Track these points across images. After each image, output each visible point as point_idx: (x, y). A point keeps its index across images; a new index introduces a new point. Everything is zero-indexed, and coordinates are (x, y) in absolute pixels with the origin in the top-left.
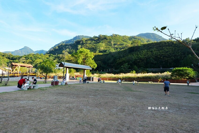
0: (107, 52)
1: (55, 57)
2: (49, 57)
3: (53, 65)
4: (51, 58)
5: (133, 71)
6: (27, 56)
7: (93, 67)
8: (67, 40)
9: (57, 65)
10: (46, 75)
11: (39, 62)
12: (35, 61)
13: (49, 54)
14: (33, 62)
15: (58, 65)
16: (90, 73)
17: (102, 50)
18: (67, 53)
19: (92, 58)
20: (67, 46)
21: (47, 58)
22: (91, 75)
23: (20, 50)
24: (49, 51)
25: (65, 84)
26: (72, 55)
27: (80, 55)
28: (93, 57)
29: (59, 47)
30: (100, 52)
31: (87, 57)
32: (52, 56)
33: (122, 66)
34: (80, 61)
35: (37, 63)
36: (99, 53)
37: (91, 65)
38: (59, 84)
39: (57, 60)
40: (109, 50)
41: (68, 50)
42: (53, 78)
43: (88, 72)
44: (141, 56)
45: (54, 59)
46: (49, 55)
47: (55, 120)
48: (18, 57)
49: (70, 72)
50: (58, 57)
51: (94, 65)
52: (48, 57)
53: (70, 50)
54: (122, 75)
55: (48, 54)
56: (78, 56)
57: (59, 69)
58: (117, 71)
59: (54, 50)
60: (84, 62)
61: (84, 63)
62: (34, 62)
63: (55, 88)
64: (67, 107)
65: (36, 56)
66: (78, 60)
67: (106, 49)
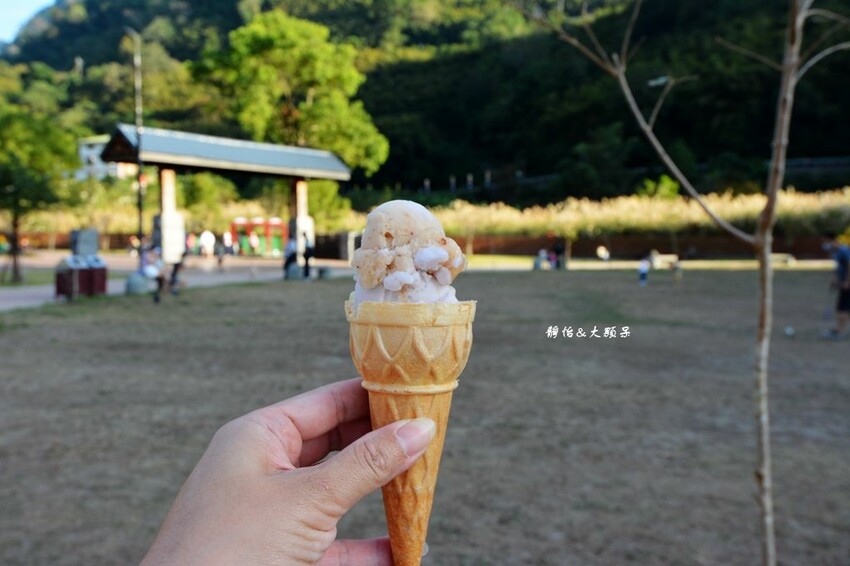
0: (469, 41)
3: (58, 152)
4: (42, 96)
5: (657, 180)
7: (357, 157)
9: (91, 146)
10: (15, 224)
15: (98, 151)
16: (341, 207)
17: (425, 26)
18: (157, 51)
19: (352, 90)
21: (13, 99)
22: (351, 222)
24: (17, 42)
25: (153, 286)
26: (199, 74)
27: (255, 72)
28: (355, 79)
30: (414, 37)
31: (313, 83)
33: (581, 148)
34: (259, 111)
36: (407, 44)
37: (340, 144)
38: (114, 287)
40: (481, 24)
41: (161, 27)
42: (70, 242)
43: (324, 195)
44: (728, 64)
45: (66, 105)
47: (81, 493)
49: (191, 197)
50: (95, 89)
51: (365, 142)
52: (15, 86)
53: (178, 28)
54: (573, 216)
55: (13, 61)
56: (239, 79)
57: (109, 181)
58: (542, 182)
60: (286, 125)
61: (287, 127)
63: (85, 318)
64: (160, 425)
66: (239, 109)
67: (458, 15)
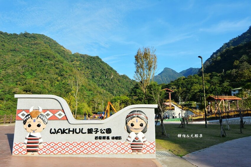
1: (222, 77)
2: (211, 78)
6: (177, 83)
8: (235, 39)
11: (198, 90)
12: (192, 89)
13: (210, 74)
14: (188, 91)
20: (242, 51)
23: (159, 74)
29: (221, 55)
32: (217, 76)
35: (196, 91)
39: (228, 81)
46: (210, 76)
48: (165, 86)
59: (213, 64)
62: (190, 90)
65: (189, 80)
